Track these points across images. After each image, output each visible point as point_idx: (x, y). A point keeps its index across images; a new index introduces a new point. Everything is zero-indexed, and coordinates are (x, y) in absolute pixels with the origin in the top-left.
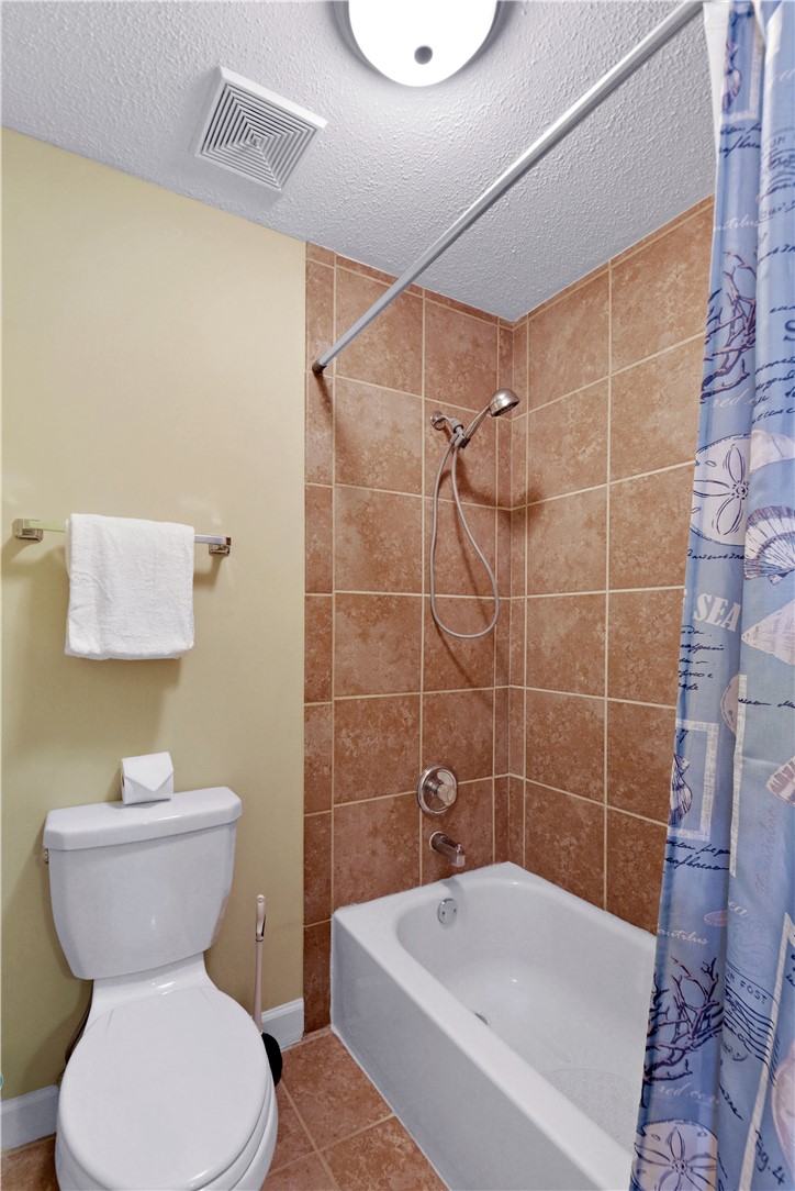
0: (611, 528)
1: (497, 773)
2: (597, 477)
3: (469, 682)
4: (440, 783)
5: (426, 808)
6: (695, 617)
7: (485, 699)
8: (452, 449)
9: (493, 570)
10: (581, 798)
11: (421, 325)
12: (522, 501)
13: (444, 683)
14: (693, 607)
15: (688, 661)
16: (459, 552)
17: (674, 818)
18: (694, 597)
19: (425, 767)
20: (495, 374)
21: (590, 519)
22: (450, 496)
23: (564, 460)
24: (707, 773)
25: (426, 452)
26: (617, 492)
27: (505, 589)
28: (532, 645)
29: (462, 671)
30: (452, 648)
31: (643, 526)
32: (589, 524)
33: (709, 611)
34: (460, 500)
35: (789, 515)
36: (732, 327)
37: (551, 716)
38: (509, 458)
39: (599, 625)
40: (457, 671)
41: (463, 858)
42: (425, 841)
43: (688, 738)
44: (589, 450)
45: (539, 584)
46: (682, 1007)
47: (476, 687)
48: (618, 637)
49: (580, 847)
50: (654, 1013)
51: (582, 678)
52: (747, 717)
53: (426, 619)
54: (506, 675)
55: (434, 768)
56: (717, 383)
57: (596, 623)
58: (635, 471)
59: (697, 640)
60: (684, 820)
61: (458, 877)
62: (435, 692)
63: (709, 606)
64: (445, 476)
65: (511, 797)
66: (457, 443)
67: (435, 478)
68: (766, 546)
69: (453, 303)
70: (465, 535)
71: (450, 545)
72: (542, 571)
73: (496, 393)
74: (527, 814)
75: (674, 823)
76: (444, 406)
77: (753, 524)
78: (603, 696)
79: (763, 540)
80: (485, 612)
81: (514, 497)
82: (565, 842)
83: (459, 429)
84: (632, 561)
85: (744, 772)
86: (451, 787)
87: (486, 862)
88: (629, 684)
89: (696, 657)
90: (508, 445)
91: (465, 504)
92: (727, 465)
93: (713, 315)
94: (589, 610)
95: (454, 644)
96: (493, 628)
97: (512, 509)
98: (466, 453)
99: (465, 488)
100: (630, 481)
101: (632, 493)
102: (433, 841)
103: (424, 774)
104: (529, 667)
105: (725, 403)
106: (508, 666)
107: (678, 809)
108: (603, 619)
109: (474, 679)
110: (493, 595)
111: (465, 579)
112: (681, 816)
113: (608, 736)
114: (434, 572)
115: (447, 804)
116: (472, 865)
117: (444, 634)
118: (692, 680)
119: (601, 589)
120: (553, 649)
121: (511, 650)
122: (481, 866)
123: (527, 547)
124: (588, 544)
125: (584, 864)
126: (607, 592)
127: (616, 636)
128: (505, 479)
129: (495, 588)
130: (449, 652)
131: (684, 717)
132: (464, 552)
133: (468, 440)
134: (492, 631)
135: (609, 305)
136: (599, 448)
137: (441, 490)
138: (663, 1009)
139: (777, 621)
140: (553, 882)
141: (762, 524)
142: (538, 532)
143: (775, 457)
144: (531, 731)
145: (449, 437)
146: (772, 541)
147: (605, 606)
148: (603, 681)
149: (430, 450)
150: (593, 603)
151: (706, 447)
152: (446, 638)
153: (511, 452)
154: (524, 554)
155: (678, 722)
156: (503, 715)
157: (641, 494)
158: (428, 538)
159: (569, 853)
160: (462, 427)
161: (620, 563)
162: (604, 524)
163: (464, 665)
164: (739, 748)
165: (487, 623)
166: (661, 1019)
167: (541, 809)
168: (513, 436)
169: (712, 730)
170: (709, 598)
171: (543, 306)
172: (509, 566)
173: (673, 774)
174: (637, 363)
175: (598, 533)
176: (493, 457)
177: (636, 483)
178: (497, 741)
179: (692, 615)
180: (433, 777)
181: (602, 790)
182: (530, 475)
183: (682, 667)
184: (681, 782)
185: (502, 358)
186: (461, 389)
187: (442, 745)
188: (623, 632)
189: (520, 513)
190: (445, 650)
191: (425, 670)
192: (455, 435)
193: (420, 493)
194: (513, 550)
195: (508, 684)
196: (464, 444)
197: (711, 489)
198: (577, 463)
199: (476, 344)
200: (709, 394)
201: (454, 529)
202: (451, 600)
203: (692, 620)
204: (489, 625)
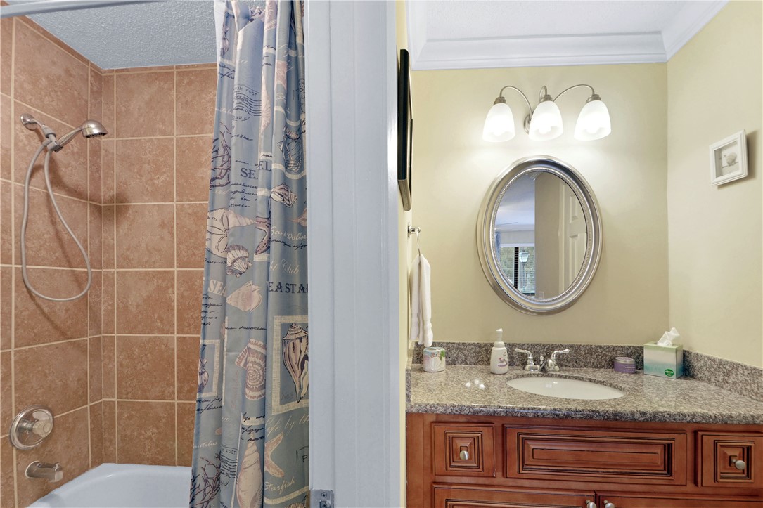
0: (177, 230)
1: (91, 401)
2: (167, 197)
3: (64, 335)
4: (35, 421)
5: (21, 446)
6: (209, 290)
7: (81, 348)
8: (45, 149)
9: (86, 248)
10: (160, 401)
11: (11, 38)
12: (111, 200)
13: (37, 339)
14: (208, 285)
15: (206, 312)
16: (52, 233)
17: (200, 389)
18: (208, 281)
19: (18, 411)
20: (87, 102)
21: (163, 223)
22: (43, 186)
23: (144, 180)
24: (215, 364)
25: (16, 145)
26: (181, 209)
27: (96, 263)
28: (121, 304)
29: (56, 327)
30: (46, 310)
31: (197, 232)
32: (163, 225)
33: (214, 288)
34: (53, 191)
35: (243, 250)
36: (223, 158)
37: (137, 351)
38: (100, 167)
39: (171, 290)
40: (50, 327)
41: (61, 473)
42: (20, 473)
43: (206, 348)
44: (162, 179)
45: (125, 261)
46: (206, 481)
47: (71, 338)
48: (182, 297)
49: (159, 433)
50: (192, 490)
51: (159, 324)
52: (228, 335)
53: (17, 286)
54: (99, 327)
55: (29, 410)
56: (217, 182)
57: (168, 288)
58: (191, 199)
59: (210, 301)
60: (205, 389)
61: (56, 492)
62: (28, 347)
63: (215, 285)
64: (36, 169)
65: (105, 416)
66: (50, 147)
67: (27, 169)
68: (234, 261)
69: (45, 33)
70: (57, 219)
71: (41, 224)
72: (128, 253)
73: (87, 121)
74: (119, 424)
75: (200, 391)
76: (36, 112)
77: (230, 251)
78: (174, 334)
79: (233, 259)
80: (79, 281)
81: (104, 196)
82: (149, 433)
83: (52, 137)
84: (190, 252)
85: (227, 359)
86: (47, 422)
87: (83, 470)
88: (190, 325)
89: (209, 309)
90: (99, 157)
91: (56, 195)
92: (222, 221)
93: (215, 150)
94: (164, 281)
95: (48, 306)
96: (86, 294)
97: (102, 205)
98: (59, 155)
99: (57, 181)
100: (188, 204)
101: (190, 211)
102: (29, 471)
103: (17, 417)
104: (118, 320)
105: (220, 192)
106: (100, 321)
107: (202, 384)
108: (173, 286)
109: (68, 333)
110: (86, 268)
111: (59, 253)
112: (203, 387)
113: (177, 358)
114: (26, 247)
115: (44, 436)
116: (69, 477)
117: (37, 299)
118: (208, 321)
119: (171, 267)
120: (137, 306)
121: (103, 308)
122: (80, 474)
123: (115, 234)
124: (162, 238)
125: (162, 442)
126: (176, 269)
127: (181, 296)
128: (96, 182)
129: (87, 262)
130: (43, 313)
131: (204, 339)
132: (57, 233)
133: (62, 147)
134: (86, 295)
135: (174, 92)
136: (168, 179)
137: (33, 180)
138: (197, 486)
139: (239, 293)
140: (140, 463)
141: (233, 252)
142: (125, 225)
143: (237, 224)
144: (121, 365)
145: (42, 140)
146: (237, 259)
147: (174, 278)
148: (174, 324)
149: (21, 144)
150: (166, 276)
151: (212, 211)
152: (39, 301)
153: (102, 162)
154: (113, 239)
155: (201, 341)
156: (96, 356)
157: (195, 213)
158: (19, 218)
159: (152, 439)
160: (55, 136)
161: (184, 253)
162: (173, 227)
163: (58, 322)
164: (225, 349)
165: (80, 288)
166: (197, 491)
167: (130, 417)
168: (103, 152)
169: (217, 343)
170: (215, 281)
171: (127, 70)
172: (101, 246)
173: (200, 367)
174: (192, 136)
175: (169, 232)
176: (85, 163)
177: (192, 206)
178: (91, 377)
179: (207, 289)
180: (28, 417)
181: (173, 393)
182: (117, 184)
183: (203, 315)
184: (203, 370)
185: (92, 92)
186: (54, 103)
187: (37, 390)
188: (186, 294)
189: (110, 209)
190: (38, 312)
191: (16, 329)
192: (47, 140)
193: (10, 179)
194: (103, 235)
195: (100, 334)
196: (57, 149)
197: (215, 231)
198: (154, 184)
199: (67, 71)
200: (213, 186)
201: (47, 214)
202: (44, 271)
203: (207, 292)
204: (83, 290)
